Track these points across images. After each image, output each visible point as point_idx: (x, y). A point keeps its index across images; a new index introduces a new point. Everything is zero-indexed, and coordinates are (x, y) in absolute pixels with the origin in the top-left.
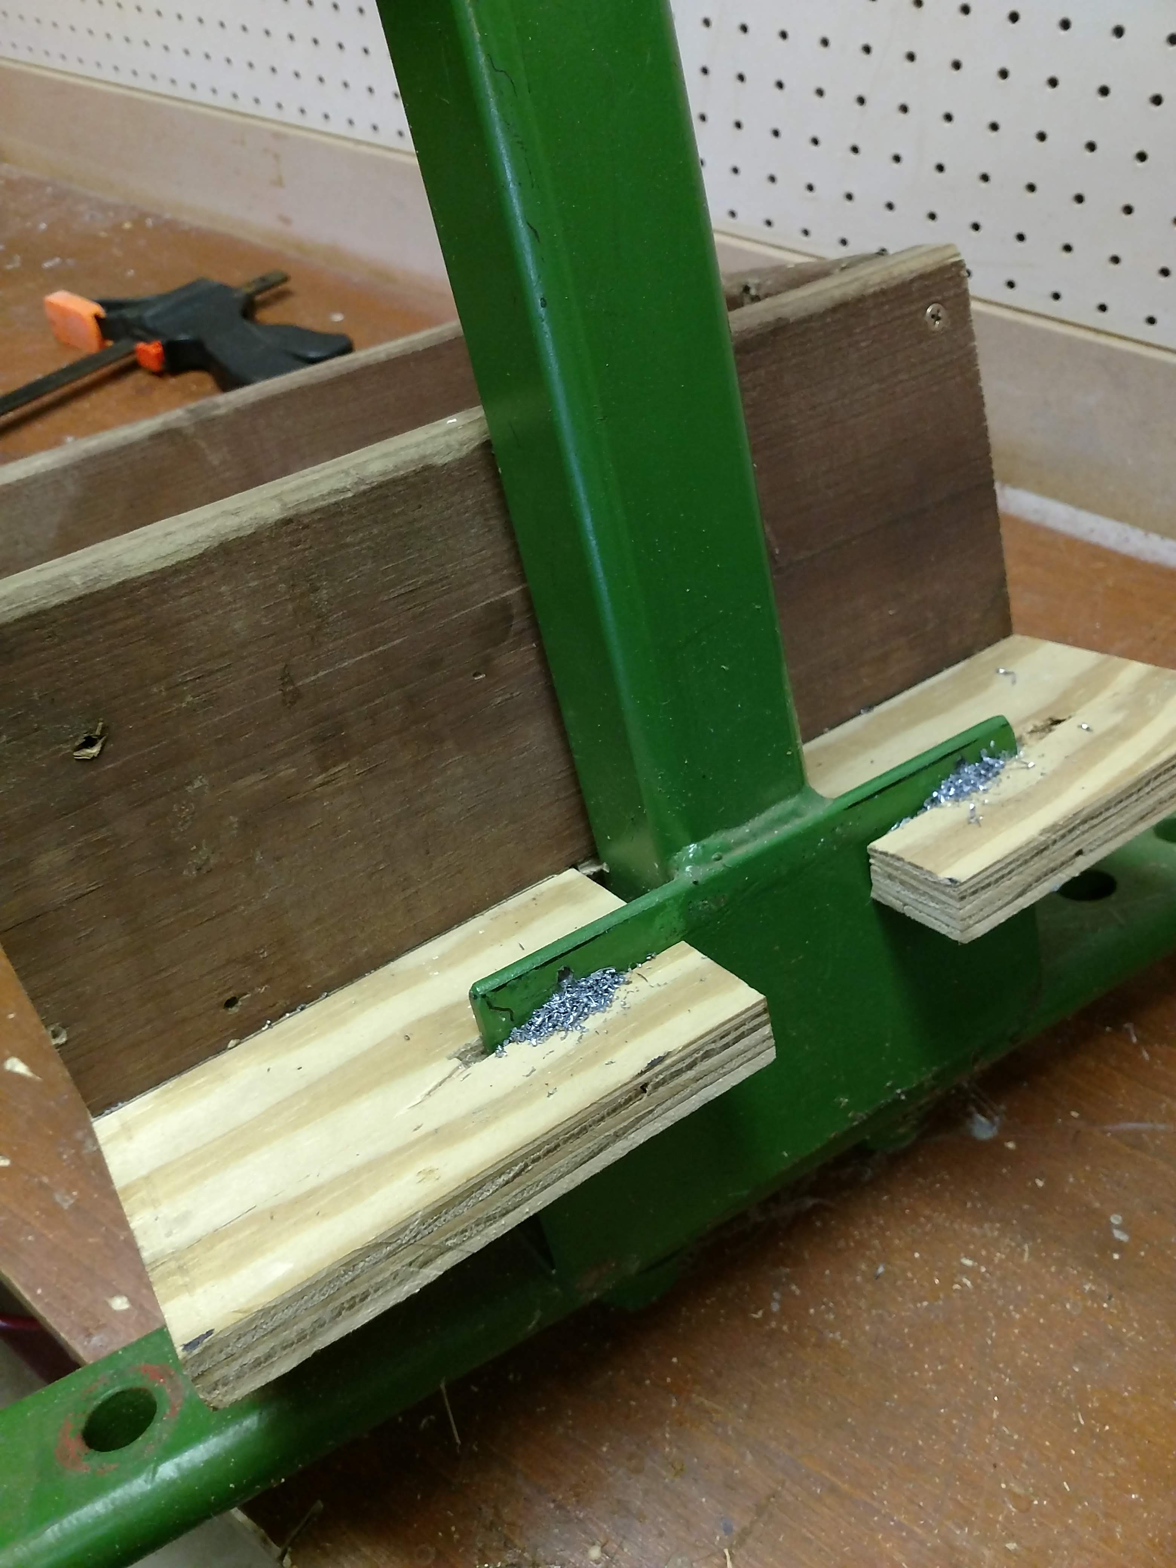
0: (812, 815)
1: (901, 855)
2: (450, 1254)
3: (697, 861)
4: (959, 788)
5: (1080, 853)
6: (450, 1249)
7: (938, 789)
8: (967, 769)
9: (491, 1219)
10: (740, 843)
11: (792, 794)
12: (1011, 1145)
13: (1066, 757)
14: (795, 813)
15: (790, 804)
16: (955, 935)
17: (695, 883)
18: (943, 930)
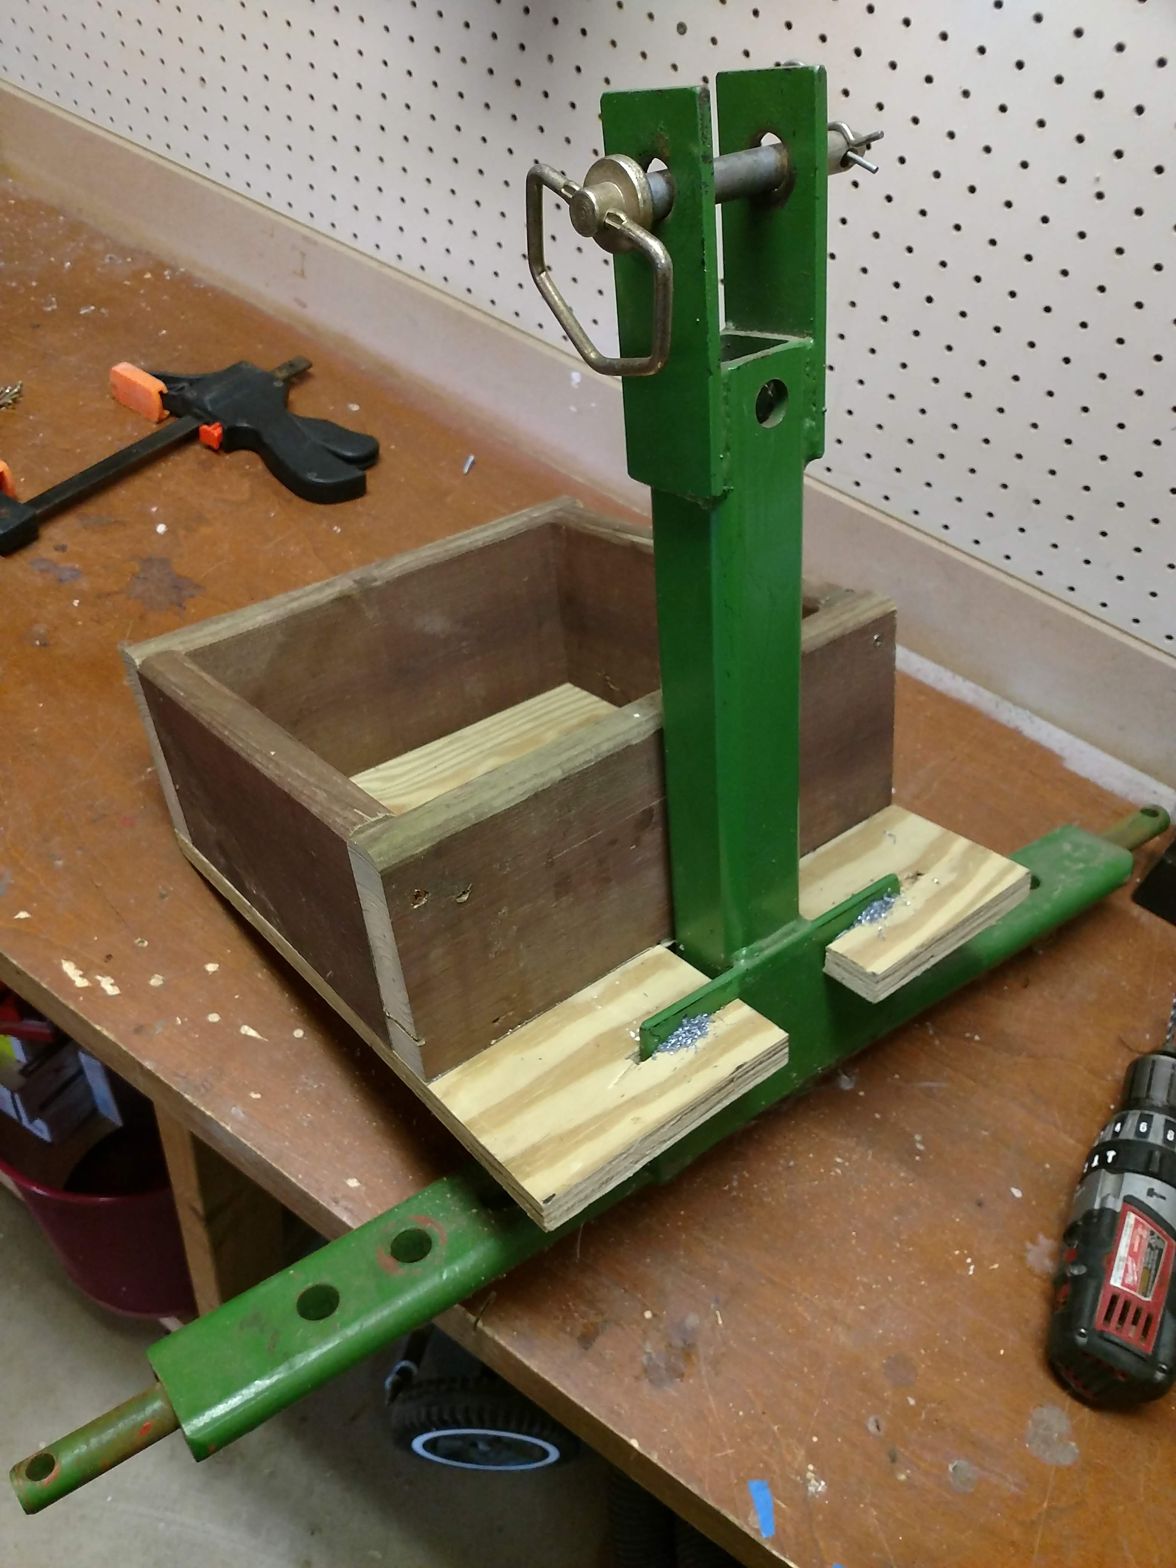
0: (803, 931)
1: (845, 955)
2: (647, 1157)
3: (746, 957)
4: (872, 916)
5: (932, 956)
6: (647, 1155)
7: (861, 914)
8: (875, 904)
9: (665, 1141)
10: (768, 947)
11: (792, 919)
12: (862, 1094)
13: (927, 900)
14: (794, 930)
15: (791, 924)
16: (870, 999)
17: (747, 969)
18: (864, 995)
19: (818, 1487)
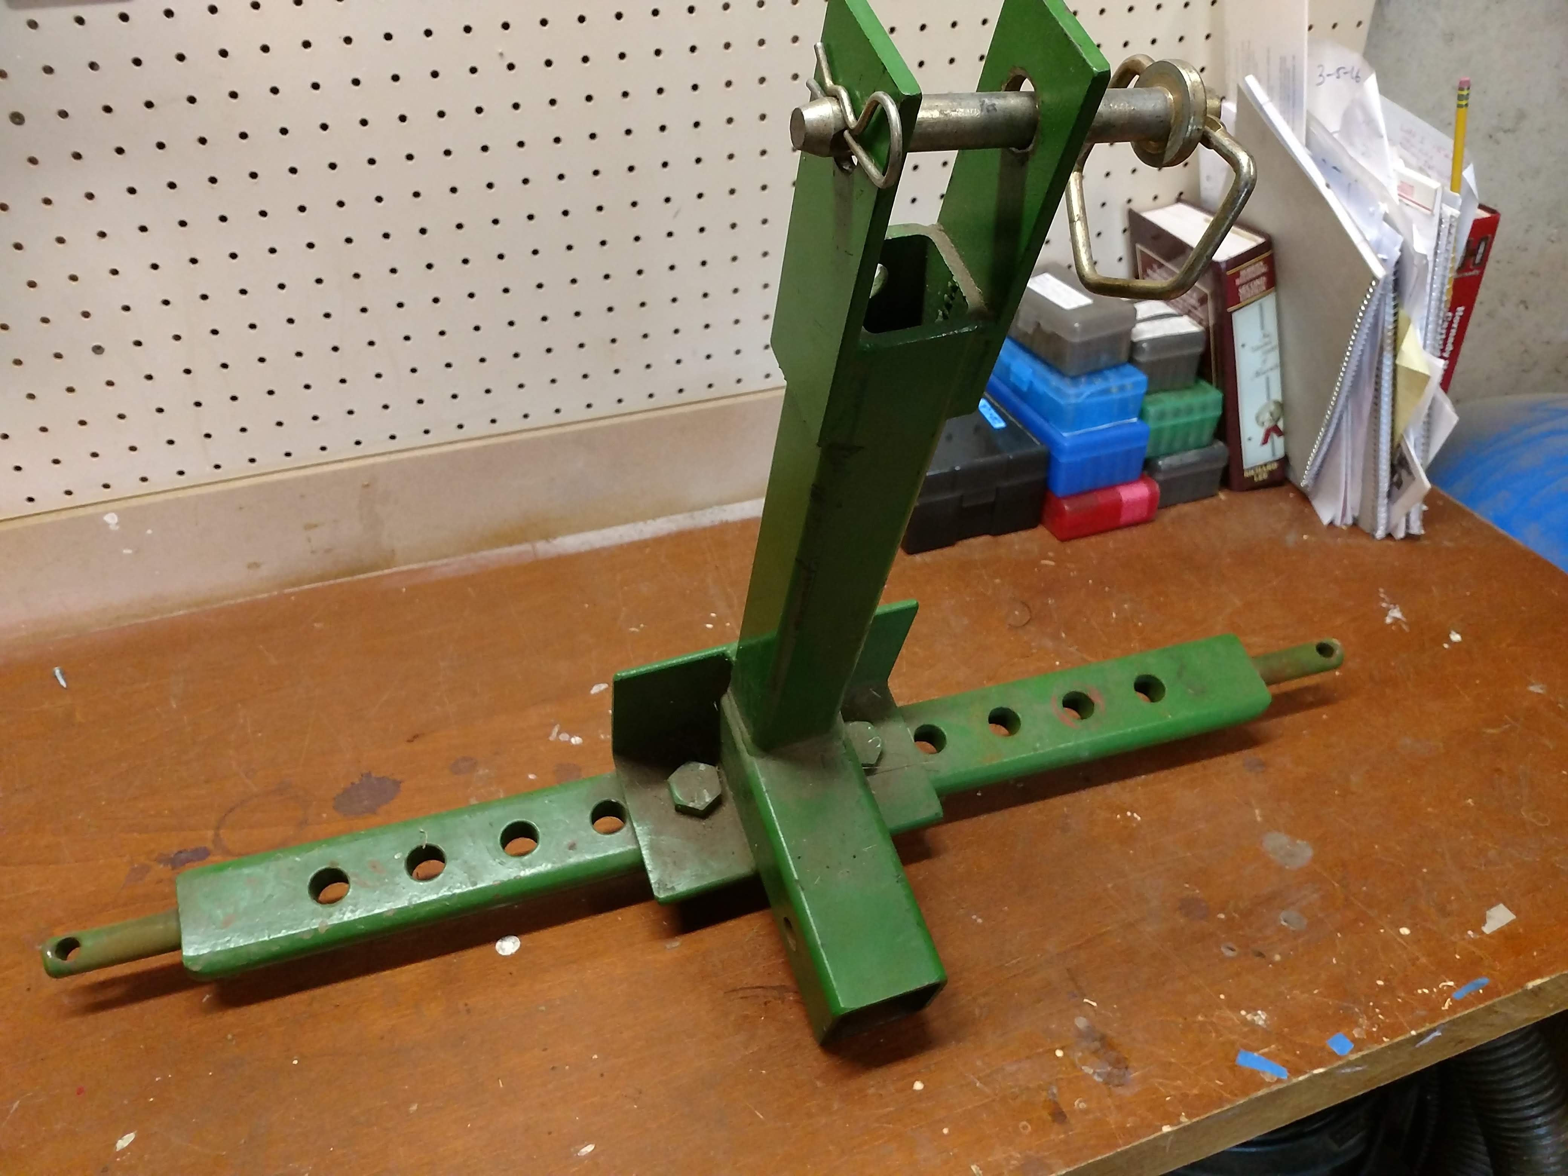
19: (1261, 1018)
